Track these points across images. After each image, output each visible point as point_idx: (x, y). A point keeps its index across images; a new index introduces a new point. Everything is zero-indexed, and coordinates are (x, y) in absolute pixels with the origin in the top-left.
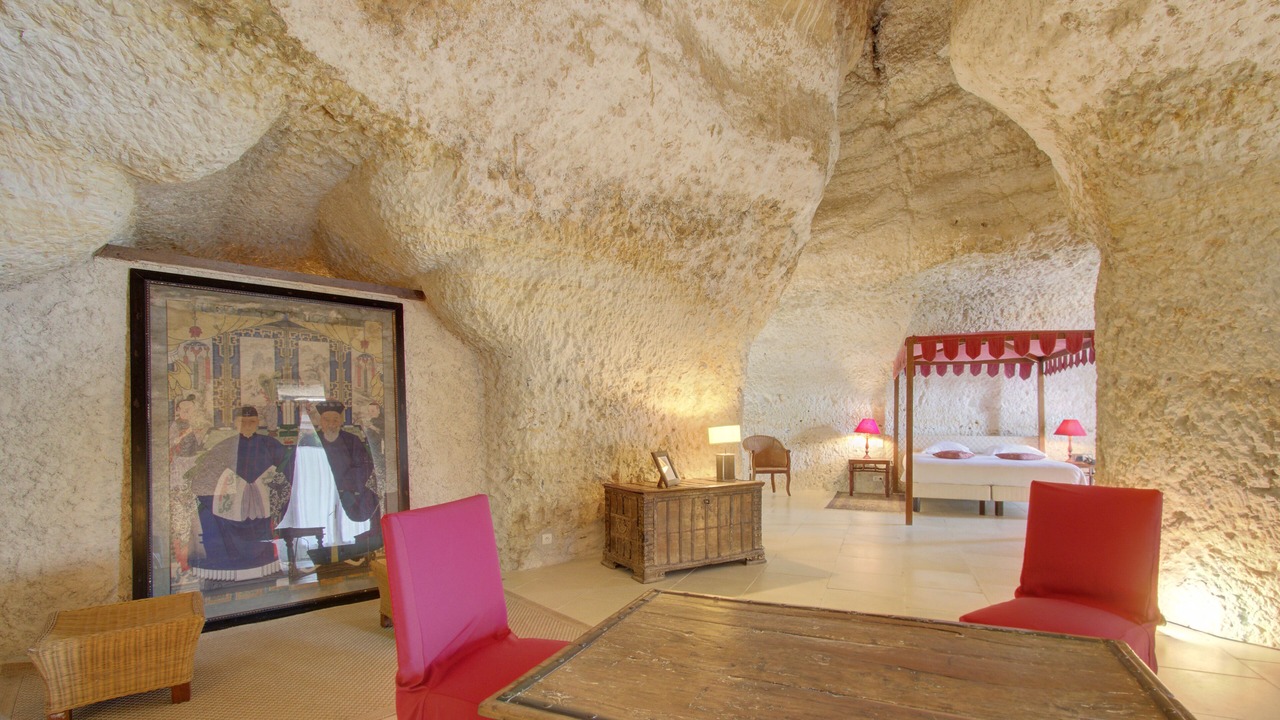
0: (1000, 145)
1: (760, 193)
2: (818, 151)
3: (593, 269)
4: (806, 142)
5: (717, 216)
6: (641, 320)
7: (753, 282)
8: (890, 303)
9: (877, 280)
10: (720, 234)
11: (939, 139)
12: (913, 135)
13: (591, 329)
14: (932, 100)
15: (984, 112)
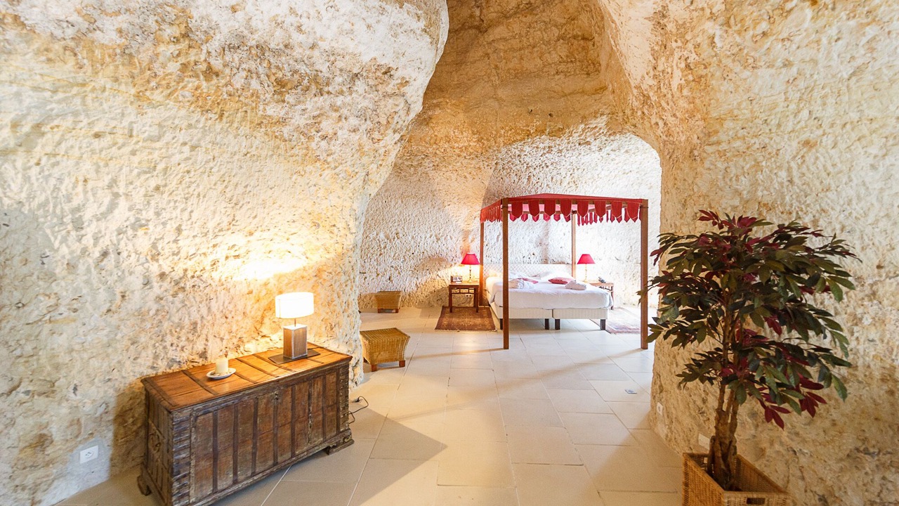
0: (563, 55)
1: (373, 56)
2: (430, 25)
3: (152, 115)
4: (419, 12)
5: (325, 73)
6: (235, 180)
7: (368, 145)
8: (479, 168)
9: (472, 151)
10: (329, 93)
11: (520, 45)
12: (501, 39)
13: (157, 188)
14: (515, 13)
15: (553, 28)
